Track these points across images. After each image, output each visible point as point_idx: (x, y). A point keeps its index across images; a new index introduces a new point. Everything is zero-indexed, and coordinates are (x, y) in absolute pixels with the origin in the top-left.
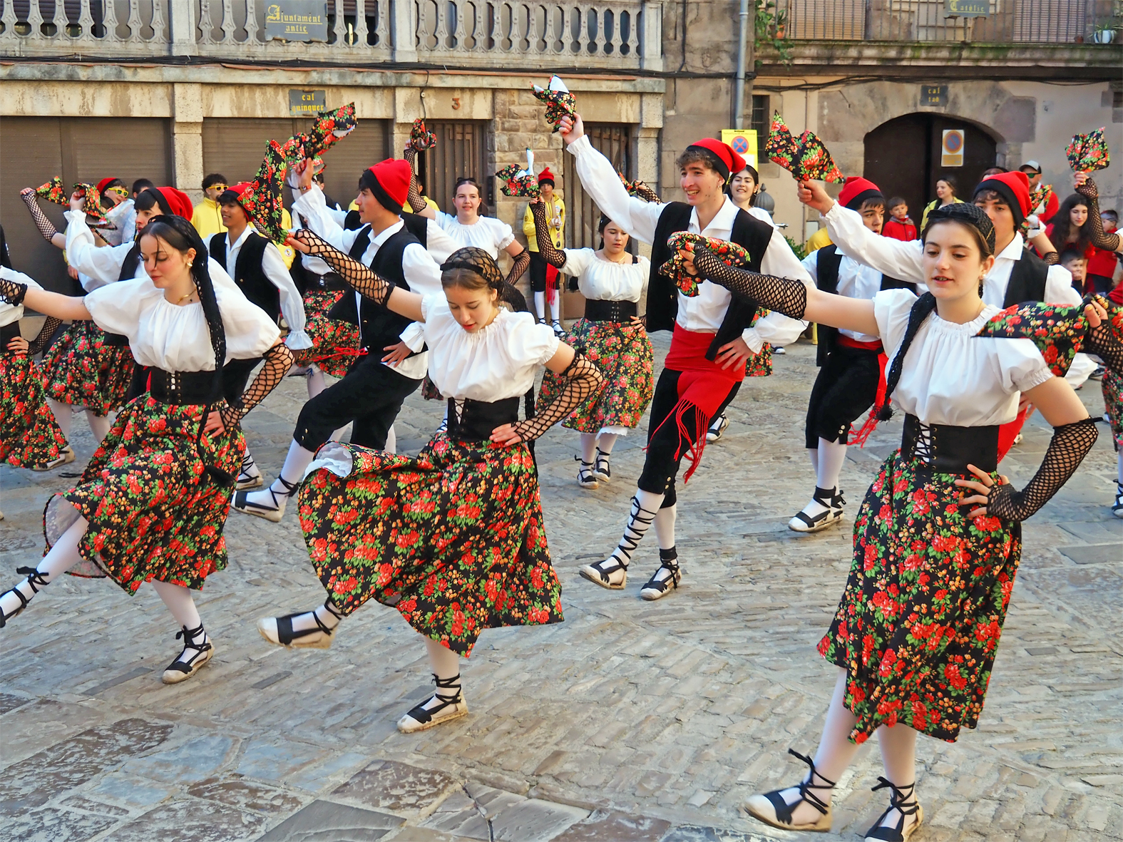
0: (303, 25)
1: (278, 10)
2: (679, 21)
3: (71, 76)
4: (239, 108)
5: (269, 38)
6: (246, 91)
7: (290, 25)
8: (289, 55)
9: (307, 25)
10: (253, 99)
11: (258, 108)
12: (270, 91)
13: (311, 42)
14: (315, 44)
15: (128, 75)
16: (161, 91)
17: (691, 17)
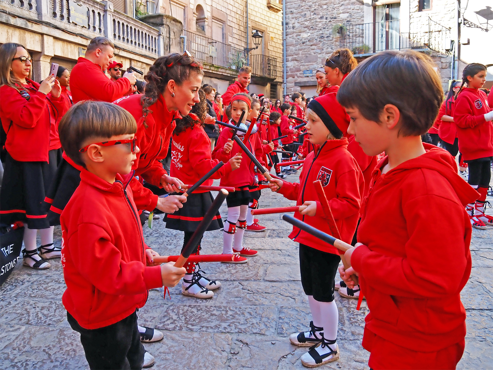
0: (81, 19)
1: (73, 9)
2: (168, 44)
3: (7, 21)
4: (64, 52)
5: (71, 21)
6: (65, 43)
7: (77, 17)
8: (77, 31)
9: (82, 19)
10: (67, 49)
11: (69, 53)
12: (73, 45)
13: (83, 27)
14: (84, 28)
15: (30, 26)
16: (38, 37)
17: (171, 43)
